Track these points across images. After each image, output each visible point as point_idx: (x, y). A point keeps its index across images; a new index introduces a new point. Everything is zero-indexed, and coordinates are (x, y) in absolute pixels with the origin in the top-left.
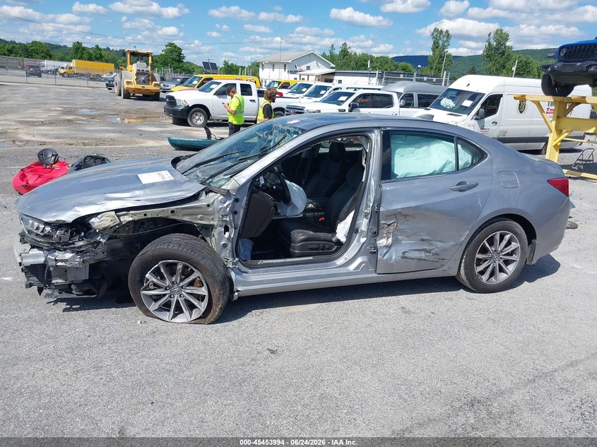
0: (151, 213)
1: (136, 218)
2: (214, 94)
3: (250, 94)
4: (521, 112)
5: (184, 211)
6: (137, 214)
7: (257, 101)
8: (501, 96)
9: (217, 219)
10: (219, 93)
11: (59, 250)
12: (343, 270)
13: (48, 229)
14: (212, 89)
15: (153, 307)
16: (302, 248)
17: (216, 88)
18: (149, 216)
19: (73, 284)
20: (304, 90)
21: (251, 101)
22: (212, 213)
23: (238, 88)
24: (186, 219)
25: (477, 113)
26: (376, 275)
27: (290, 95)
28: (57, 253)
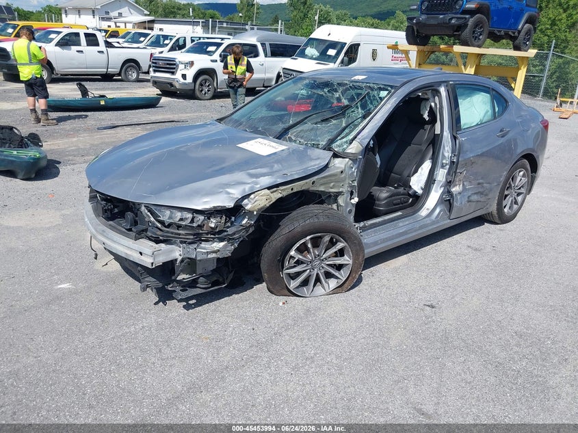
0: (297, 187)
1: (285, 194)
2: (56, 45)
3: (97, 45)
4: (374, 60)
5: (322, 181)
6: (286, 189)
7: (105, 52)
8: (359, 45)
9: (346, 186)
10: (60, 44)
11: (207, 241)
12: (428, 221)
13: (201, 218)
14: (53, 39)
15: (293, 285)
16: (388, 204)
17: (57, 38)
18: (295, 190)
19: (201, 276)
20: (142, 39)
21: (99, 52)
22: (343, 180)
23: (83, 39)
24: (322, 189)
25: (342, 62)
26: (449, 221)
27: (126, 45)
28: (203, 245)
